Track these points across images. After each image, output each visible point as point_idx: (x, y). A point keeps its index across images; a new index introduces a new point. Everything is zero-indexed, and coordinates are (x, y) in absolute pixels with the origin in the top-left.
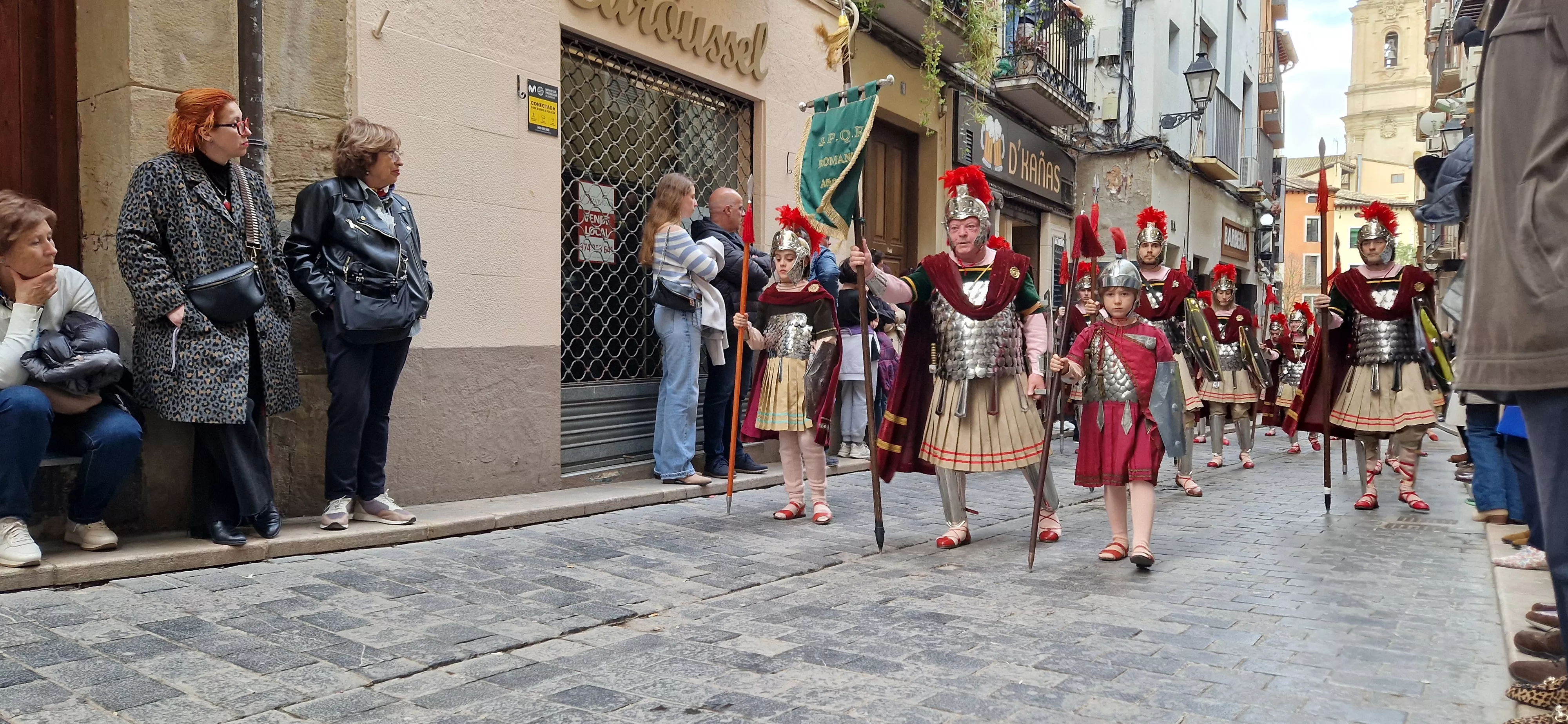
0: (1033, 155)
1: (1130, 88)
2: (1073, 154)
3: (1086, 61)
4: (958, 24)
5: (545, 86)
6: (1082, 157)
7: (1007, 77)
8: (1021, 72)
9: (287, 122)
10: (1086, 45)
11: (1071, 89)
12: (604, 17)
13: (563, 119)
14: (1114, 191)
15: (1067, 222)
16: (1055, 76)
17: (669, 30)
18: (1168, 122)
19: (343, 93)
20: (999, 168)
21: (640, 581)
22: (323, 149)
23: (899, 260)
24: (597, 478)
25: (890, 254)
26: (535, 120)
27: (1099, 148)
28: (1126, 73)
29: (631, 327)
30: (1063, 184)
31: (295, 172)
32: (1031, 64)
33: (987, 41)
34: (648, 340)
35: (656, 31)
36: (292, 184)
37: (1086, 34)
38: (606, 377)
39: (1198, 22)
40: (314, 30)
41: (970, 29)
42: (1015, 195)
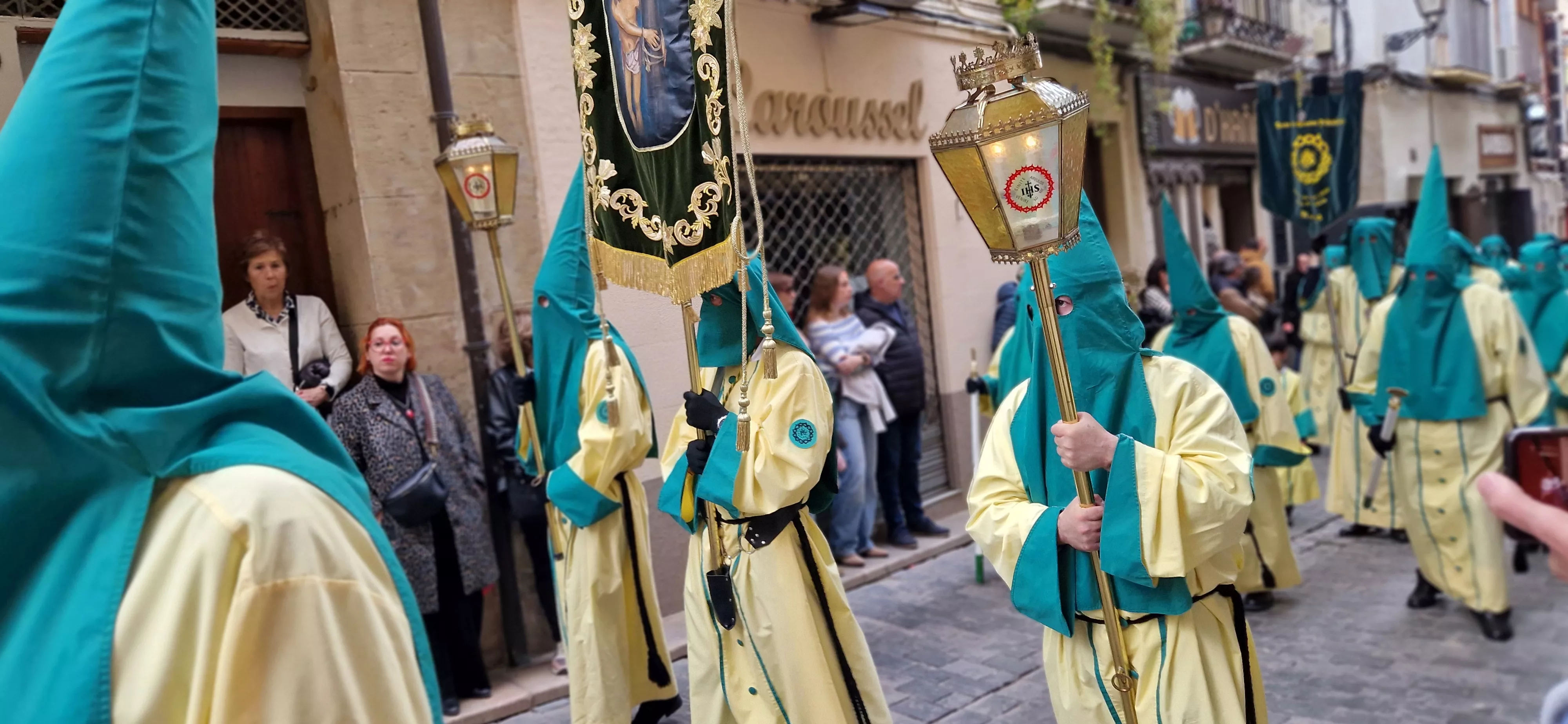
0: (1235, 113)
1: (1346, 15)
4: (1128, 16)
7: (1195, 41)
8: (1209, 32)
17: (824, 121)
18: (1395, 43)
20: (1194, 139)
32: (1219, 22)
35: (812, 127)
41: (1142, 19)
42: (1217, 162)
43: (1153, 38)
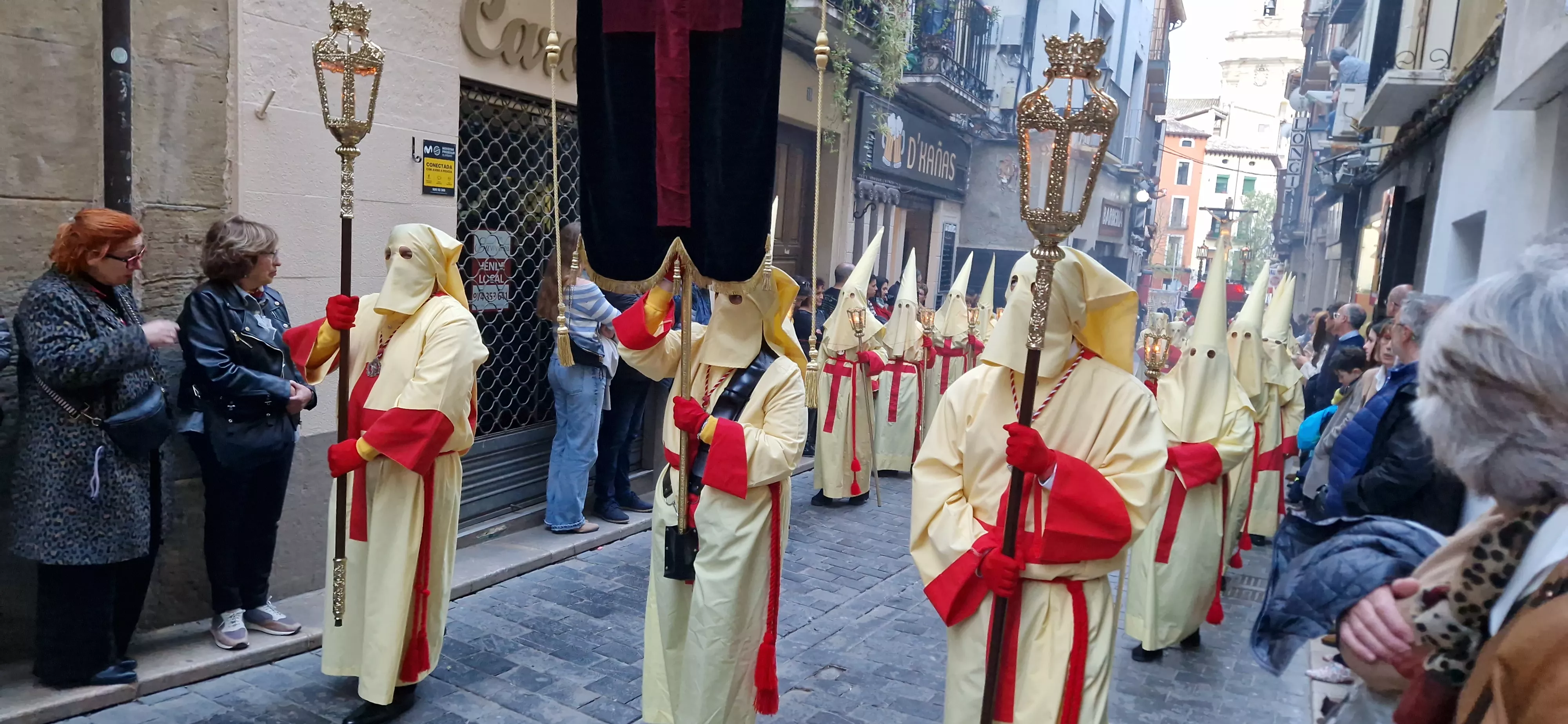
0: (932, 147)
1: (1029, 80)
2: (969, 140)
3: (990, 47)
4: (868, 35)
5: (441, 145)
6: (978, 143)
7: (913, 73)
8: (925, 68)
9: (158, 218)
10: (990, 34)
11: (972, 81)
12: (506, 62)
13: (460, 171)
14: (1005, 181)
15: (958, 207)
16: (959, 71)
19: (222, 180)
20: (898, 165)
21: (530, 716)
22: (198, 242)
23: (795, 259)
24: (484, 535)
25: (787, 255)
26: (430, 182)
27: (995, 137)
28: (1026, 65)
29: (523, 375)
30: (957, 171)
31: (168, 271)
32: (936, 61)
33: (895, 50)
34: (539, 386)
35: (561, 71)
36: (165, 284)
37: (991, 24)
38: (497, 429)
39: (1098, 10)
40: (190, 114)
41: (880, 41)
42: (911, 189)
43: (884, 61)
